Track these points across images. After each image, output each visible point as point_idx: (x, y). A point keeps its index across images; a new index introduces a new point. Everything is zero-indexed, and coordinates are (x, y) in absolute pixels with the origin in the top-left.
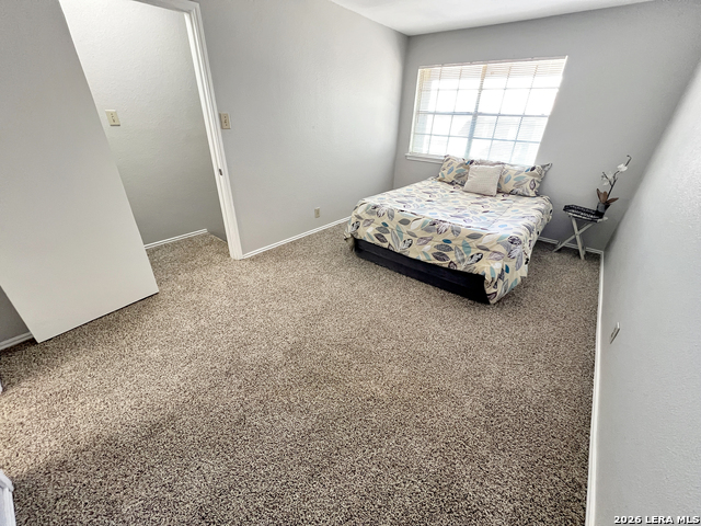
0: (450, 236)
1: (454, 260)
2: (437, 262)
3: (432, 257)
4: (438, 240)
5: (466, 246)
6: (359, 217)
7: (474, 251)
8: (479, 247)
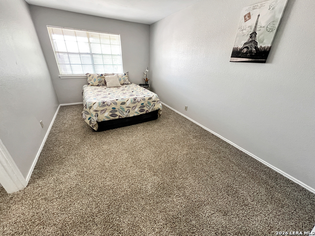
0: (143, 102)
1: (147, 109)
2: (142, 113)
3: (139, 112)
4: (139, 105)
5: (149, 103)
6: (96, 111)
7: (152, 103)
8: (153, 102)
